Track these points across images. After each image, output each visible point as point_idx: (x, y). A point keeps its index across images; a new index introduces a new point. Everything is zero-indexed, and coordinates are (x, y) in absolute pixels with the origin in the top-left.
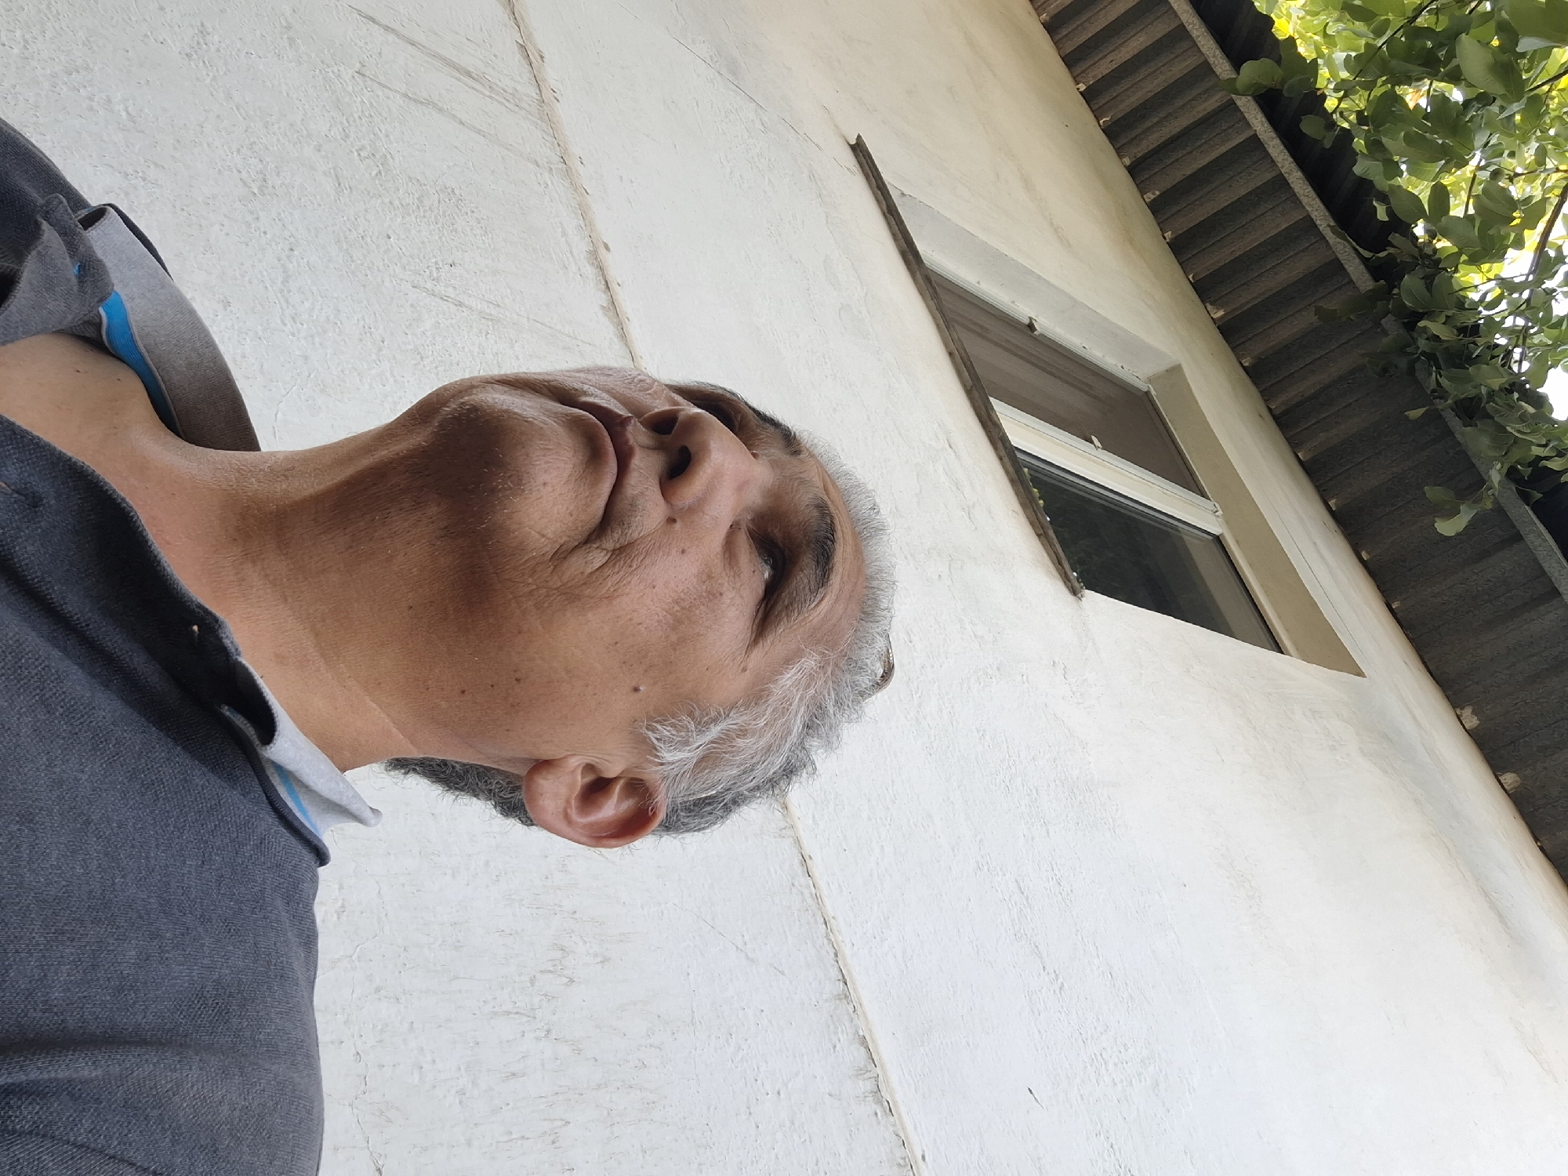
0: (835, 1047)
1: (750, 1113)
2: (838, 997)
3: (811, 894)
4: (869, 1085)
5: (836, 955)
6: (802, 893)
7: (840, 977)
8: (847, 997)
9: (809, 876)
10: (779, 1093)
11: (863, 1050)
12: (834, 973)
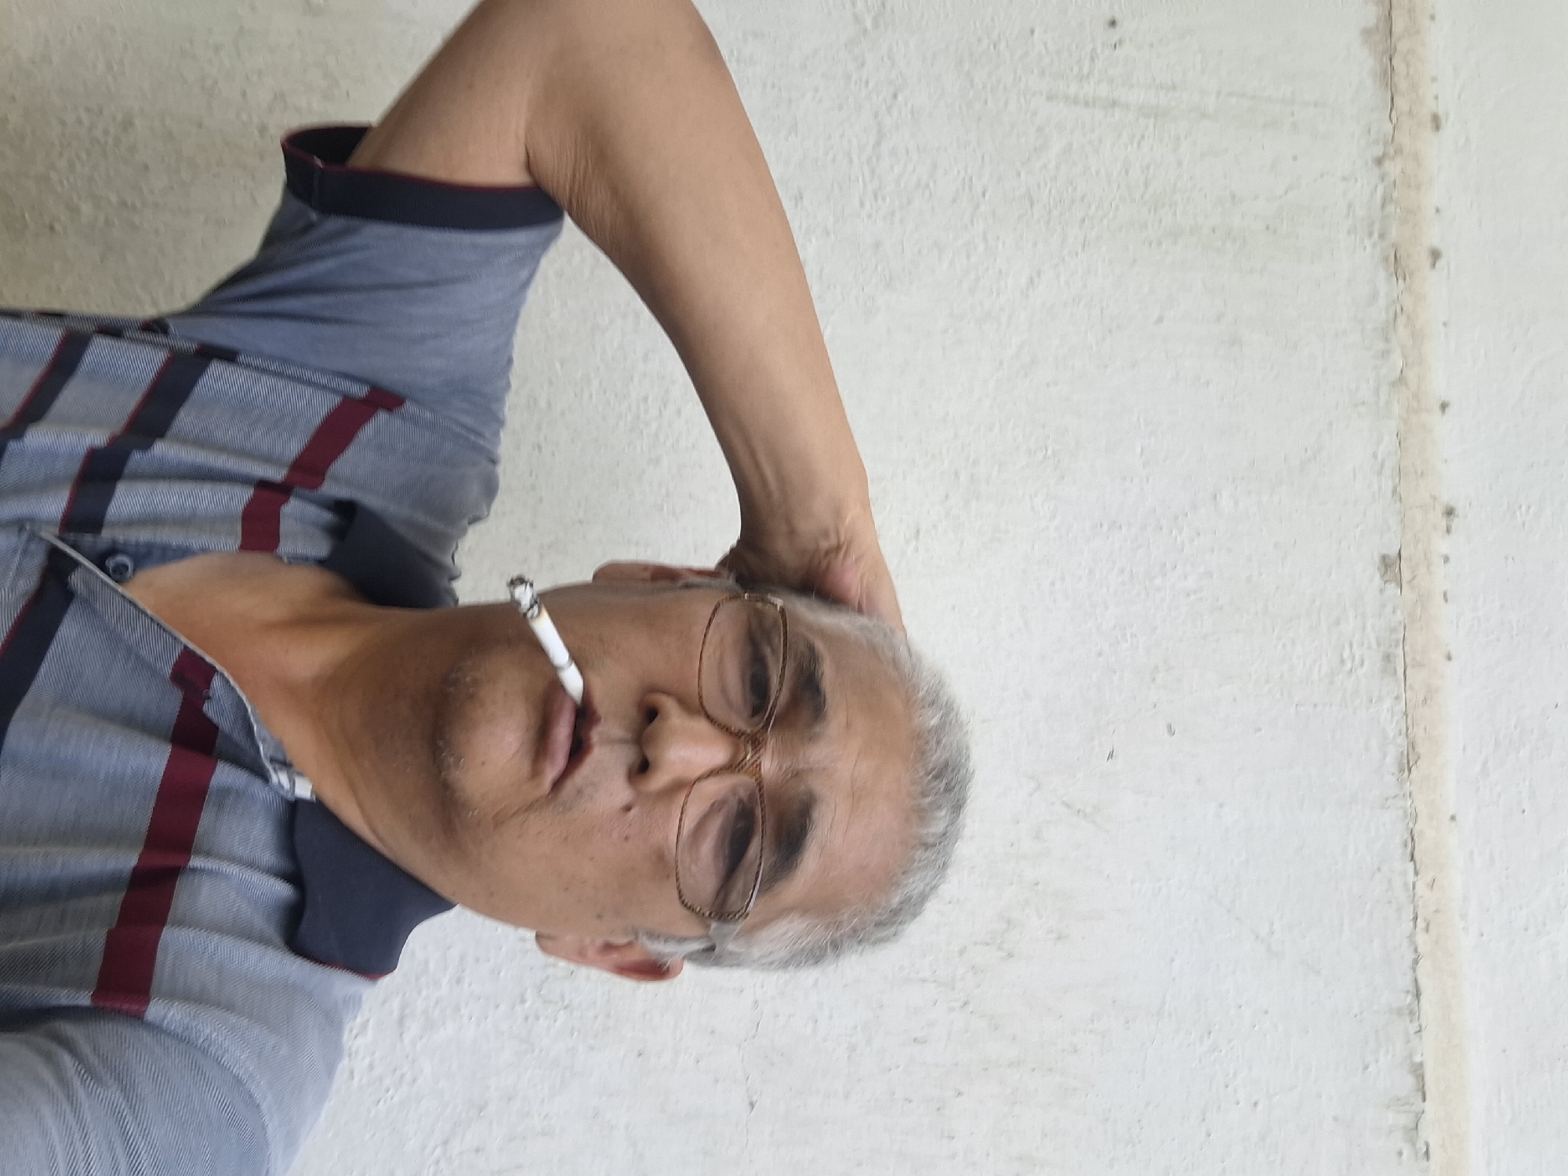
0: (1366, 1068)
1: (1204, 1120)
2: (1399, 1012)
3: (1406, 884)
4: (1404, 1120)
5: (1416, 962)
6: (1390, 881)
7: (1412, 989)
8: (1413, 1013)
9: (1412, 858)
10: (1256, 1104)
11: (1410, 1081)
12: (1406, 982)
